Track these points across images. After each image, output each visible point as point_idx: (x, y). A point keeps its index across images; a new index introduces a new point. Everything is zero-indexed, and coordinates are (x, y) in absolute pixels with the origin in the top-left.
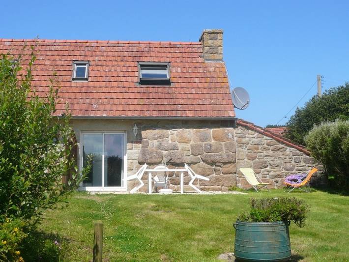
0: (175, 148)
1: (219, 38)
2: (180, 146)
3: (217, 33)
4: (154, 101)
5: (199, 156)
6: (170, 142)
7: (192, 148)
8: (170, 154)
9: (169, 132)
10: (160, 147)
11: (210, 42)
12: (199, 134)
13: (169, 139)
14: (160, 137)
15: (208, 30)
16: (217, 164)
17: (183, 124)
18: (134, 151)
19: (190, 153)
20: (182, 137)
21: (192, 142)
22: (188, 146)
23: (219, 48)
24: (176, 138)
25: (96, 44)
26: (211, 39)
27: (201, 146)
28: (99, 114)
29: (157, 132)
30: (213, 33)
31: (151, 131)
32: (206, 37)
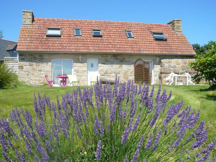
0: (175, 67)
1: (180, 23)
2: (177, 66)
3: (179, 21)
4: (164, 48)
5: (184, 70)
6: (173, 64)
7: (182, 67)
8: (174, 69)
9: (172, 60)
10: (170, 66)
11: (177, 24)
12: (183, 61)
13: (172, 63)
14: (169, 62)
15: (176, 19)
16: (191, 73)
17: (175, 57)
18: (157, 68)
19: (181, 69)
20: (177, 62)
21: (181, 65)
22: (180, 66)
23: (180, 27)
24: (175, 63)
25: (130, 24)
26: (177, 23)
27: (185, 66)
28: (145, 52)
29: (167, 60)
30: (178, 21)
31: (165, 60)
32: (175, 22)
